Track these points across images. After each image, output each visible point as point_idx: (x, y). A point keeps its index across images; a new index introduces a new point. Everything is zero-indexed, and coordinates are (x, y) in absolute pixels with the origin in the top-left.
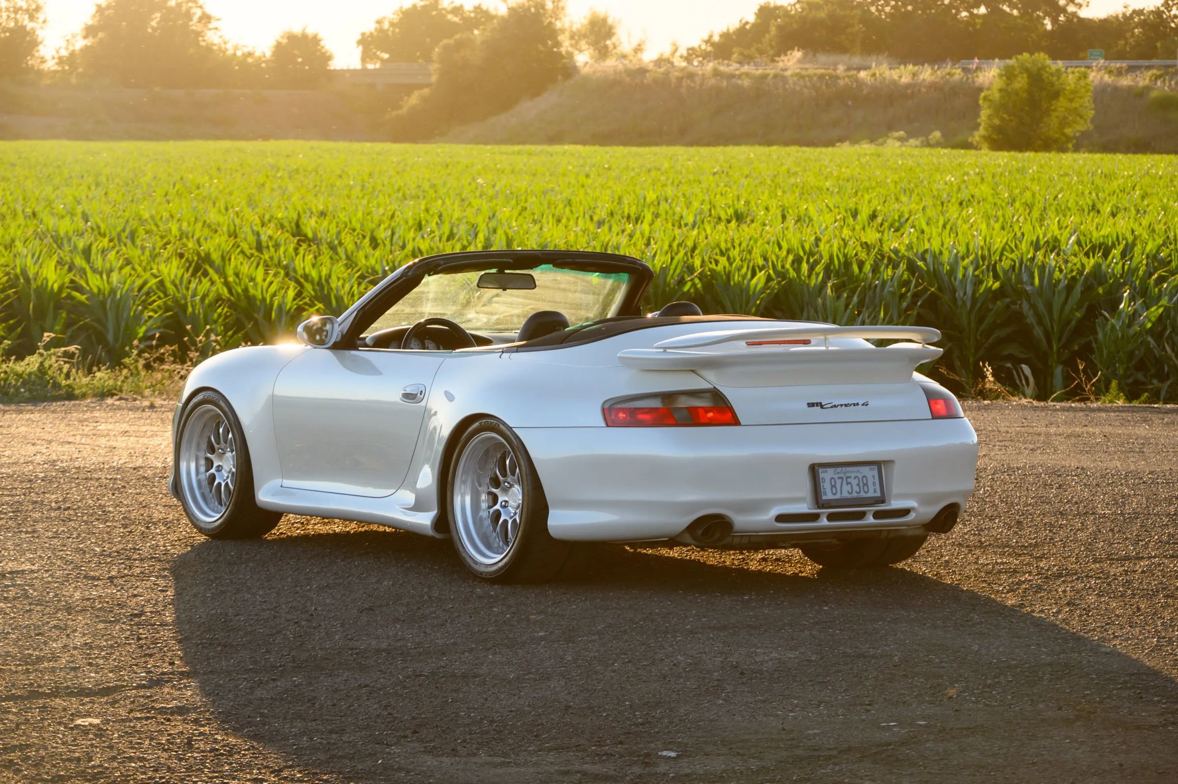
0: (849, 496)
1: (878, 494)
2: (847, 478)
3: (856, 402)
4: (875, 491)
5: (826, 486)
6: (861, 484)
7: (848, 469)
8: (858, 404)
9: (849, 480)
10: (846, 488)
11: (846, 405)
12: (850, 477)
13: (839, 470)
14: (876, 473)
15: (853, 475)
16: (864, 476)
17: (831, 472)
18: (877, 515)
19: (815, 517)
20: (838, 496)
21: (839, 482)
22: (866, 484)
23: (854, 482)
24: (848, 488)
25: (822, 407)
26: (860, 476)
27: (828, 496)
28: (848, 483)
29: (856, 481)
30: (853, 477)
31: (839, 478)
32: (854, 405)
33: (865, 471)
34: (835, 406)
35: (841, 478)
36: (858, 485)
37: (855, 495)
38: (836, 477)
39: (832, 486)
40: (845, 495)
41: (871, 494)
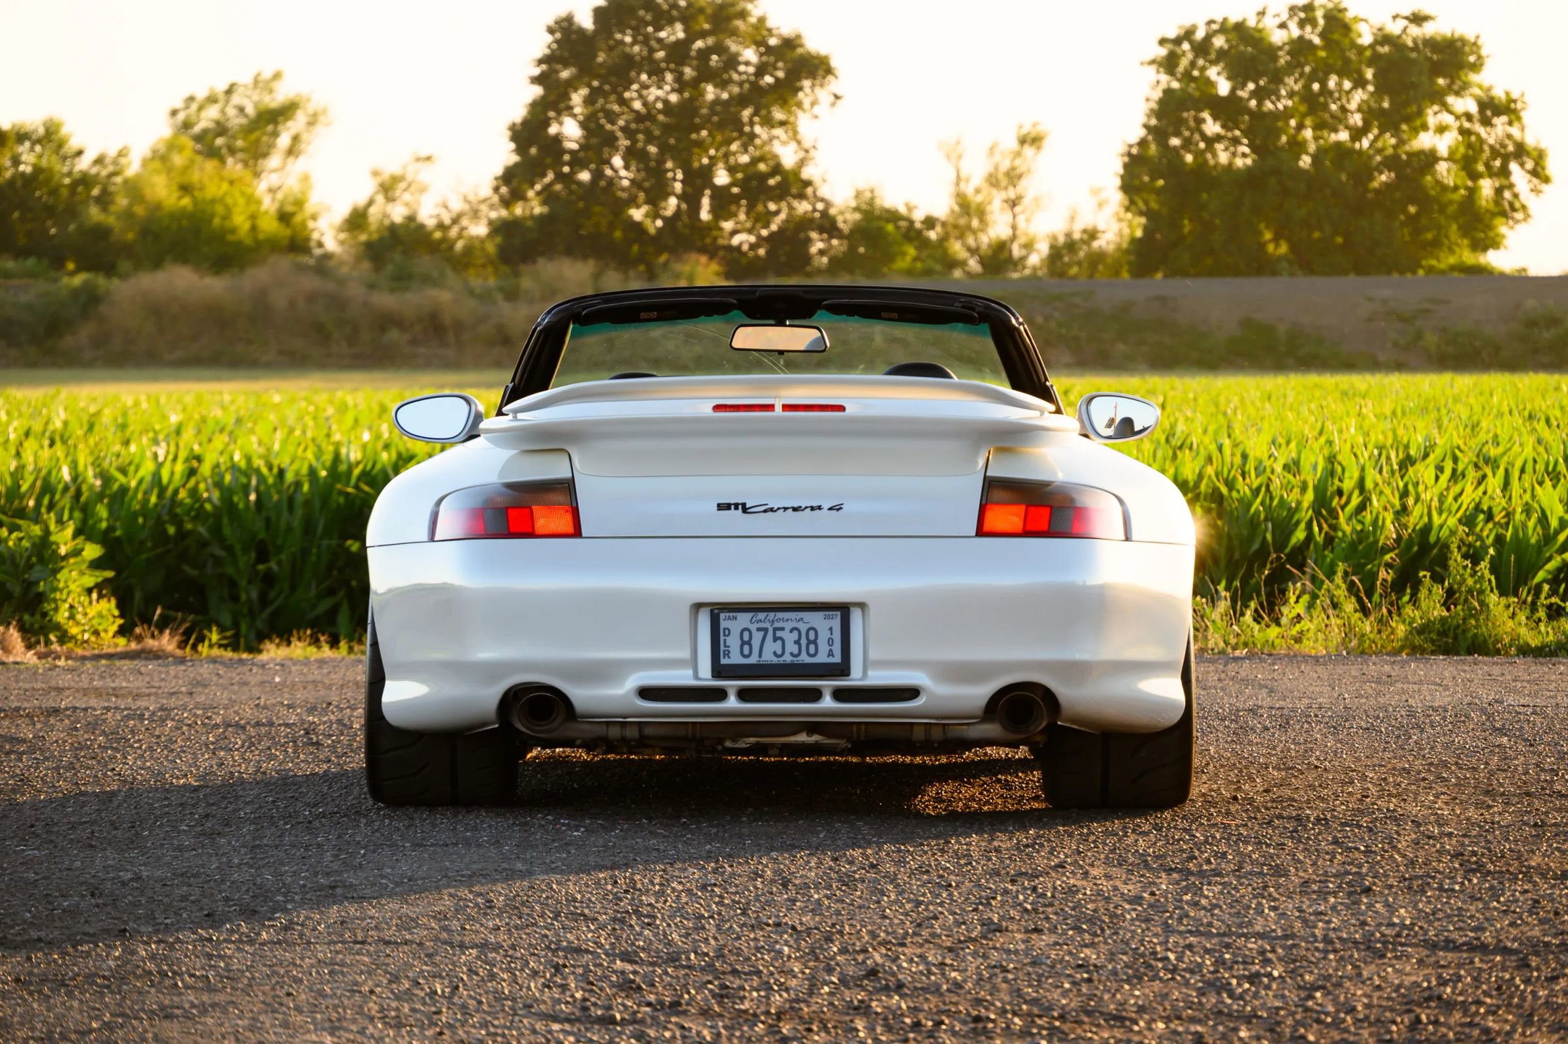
0: (775, 660)
1: (837, 659)
2: (775, 630)
3: (815, 505)
4: (831, 654)
5: (733, 642)
6: (804, 642)
7: (780, 615)
8: (819, 508)
9: (779, 634)
10: (771, 647)
11: (795, 509)
12: (782, 629)
13: (761, 615)
14: (836, 623)
15: (788, 626)
16: (811, 629)
17: (744, 619)
18: (840, 695)
19: (719, 694)
20: (753, 660)
21: (757, 637)
22: (815, 642)
23: (790, 638)
24: (777, 646)
25: (745, 510)
26: (803, 628)
27: (735, 658)
28: (775, 639)
29: (795, 635)
30: (788, 629)
31: (759, 629)
32: (813, 509)
33: (815, 619)
34: (772, 510)
35: (766, 630)
36: (798, 642)
37: (788, 658)
38: (753, 627)
39: (743, 643)
40: (768, 657)
41: (822, 658)
